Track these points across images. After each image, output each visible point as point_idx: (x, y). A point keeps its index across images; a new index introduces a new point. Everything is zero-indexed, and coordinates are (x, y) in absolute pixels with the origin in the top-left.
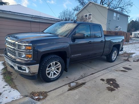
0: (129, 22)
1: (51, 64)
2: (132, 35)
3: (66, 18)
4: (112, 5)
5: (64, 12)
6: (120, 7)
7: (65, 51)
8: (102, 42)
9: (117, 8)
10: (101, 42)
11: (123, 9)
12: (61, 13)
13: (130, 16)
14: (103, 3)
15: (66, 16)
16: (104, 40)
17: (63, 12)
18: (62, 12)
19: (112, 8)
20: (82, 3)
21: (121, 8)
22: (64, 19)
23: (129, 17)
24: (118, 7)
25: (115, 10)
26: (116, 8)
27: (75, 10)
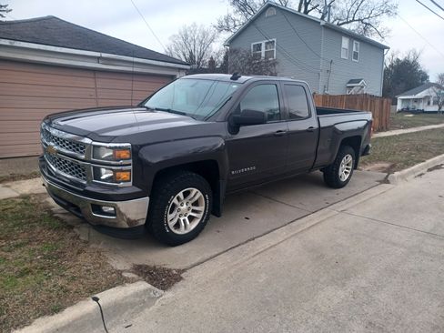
0: (388, 64)
1: (175, 201)
2: (396, 104)
3: (191, 53)
4: (335, 12)
5: (186, 35)
6: (359, 20)
7: (212, 160)
8: (310, 130)
9: (351, 21)
10: (307, 131)
11: (369, 24)
12: (174, 36)
13: (389, 48)
14: (306, 5)
15: (192, 46)
16: (316, 126)
17: (180, 33)
18: (177, 33)
19: (336, 23)
20: (244, 7)
21: (362, 21)
22: (184, 55)
23: (386, 50)
24: (353, 20)
25: (345, 30)
26: (347, 23)
27: (221, 28)
